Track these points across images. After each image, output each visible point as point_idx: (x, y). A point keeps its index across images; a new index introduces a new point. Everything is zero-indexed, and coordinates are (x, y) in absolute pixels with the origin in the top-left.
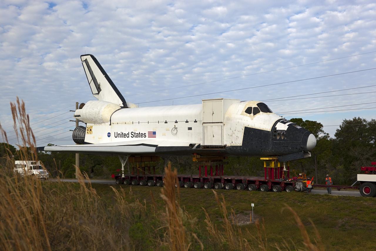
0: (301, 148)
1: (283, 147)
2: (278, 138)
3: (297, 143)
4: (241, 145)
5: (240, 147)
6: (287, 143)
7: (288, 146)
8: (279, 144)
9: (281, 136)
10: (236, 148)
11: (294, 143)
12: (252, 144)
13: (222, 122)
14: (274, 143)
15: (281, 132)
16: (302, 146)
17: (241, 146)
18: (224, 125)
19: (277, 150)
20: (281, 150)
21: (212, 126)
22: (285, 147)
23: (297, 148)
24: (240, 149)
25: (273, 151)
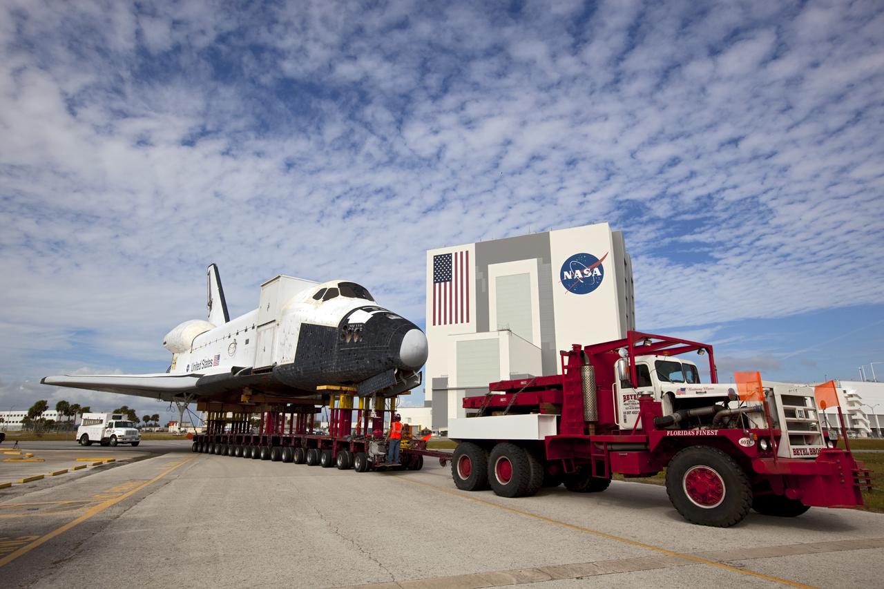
0: (389, 359)
1: (356, 359)
2: (348, 341)
3: (381, 348)
4: (293, 362)
5: (291, 367)
6: (362, 349)
7: (362, 358)
8: (349, 354)
9: (353, 336)
10: (286, 369)
11: (375, 348)
12: (308, 357)
13: (274, 321)
14: (341, 351)
15: (355, 327)
16: (390, 356)
17: (292, 364)
18: (278, 325)
19: (345, 366)
20: (352, 367)
21: (265, 330)
22: (358, 359)
23: (380, 361)
24: (292, 370)
25: (340, 370)
